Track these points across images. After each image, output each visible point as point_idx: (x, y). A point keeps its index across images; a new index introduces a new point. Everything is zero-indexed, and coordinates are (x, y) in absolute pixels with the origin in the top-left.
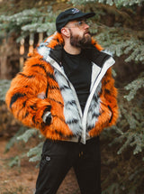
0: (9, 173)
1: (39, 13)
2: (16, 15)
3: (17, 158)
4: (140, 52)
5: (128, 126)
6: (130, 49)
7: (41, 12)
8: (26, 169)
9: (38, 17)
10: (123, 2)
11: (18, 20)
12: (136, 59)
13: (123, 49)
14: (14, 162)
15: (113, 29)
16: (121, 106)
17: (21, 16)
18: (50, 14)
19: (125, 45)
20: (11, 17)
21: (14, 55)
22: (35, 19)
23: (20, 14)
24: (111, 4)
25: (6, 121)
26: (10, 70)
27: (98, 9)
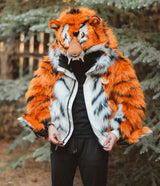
0: (13, 174)
1: (47, 14)
2: (23, 15)
3: (21, 159)
4: (147, 54)
7: (48, 11)
8: (29, 171)
9: (45, 17)
11: (26, 20)
12: (144, 61)
13: (131, 51)
14: (18, 163)
15: (120, 30)
17: (29, 16)
18: (57, 15)
20: (18, 17)
21: (15, 54)
22: (43, 19)
23: (27, 14)
24: (120, 7)
25: (8, 122)
26: (11, 69)
27: (105, 10)
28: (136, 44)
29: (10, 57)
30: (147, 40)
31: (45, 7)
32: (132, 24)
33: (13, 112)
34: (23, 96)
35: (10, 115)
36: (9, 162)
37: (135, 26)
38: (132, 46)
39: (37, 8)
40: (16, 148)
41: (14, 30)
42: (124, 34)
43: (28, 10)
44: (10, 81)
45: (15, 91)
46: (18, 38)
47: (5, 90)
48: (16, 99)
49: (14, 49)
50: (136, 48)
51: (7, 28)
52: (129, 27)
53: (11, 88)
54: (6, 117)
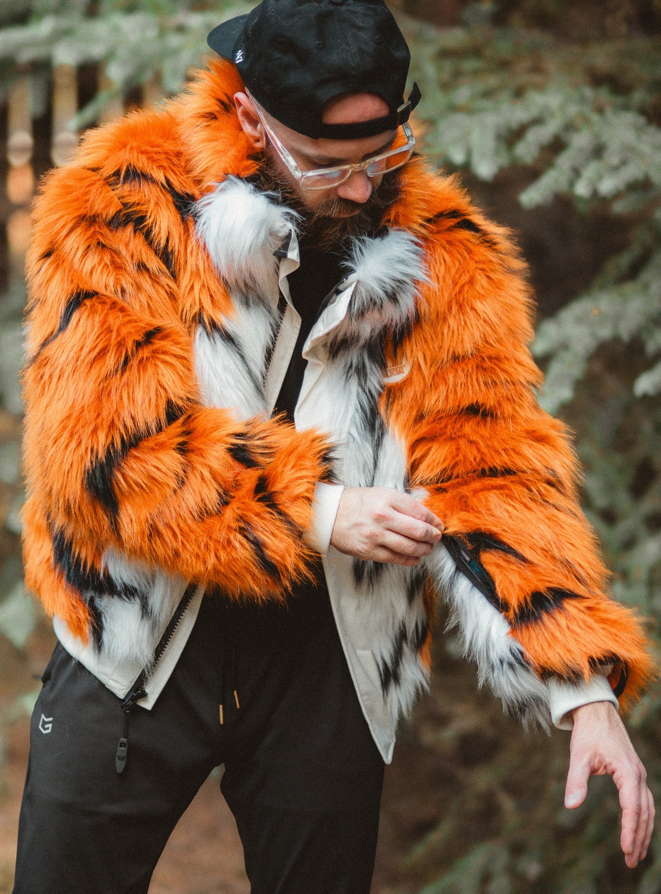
4: (598, 151)
6: (544, 133)
12: (581, 189)
13: (511, 136)
19: (520, 116)
28: (537, 101)
30: (597, 79)
38: (515, 114)
50: (538, 121)
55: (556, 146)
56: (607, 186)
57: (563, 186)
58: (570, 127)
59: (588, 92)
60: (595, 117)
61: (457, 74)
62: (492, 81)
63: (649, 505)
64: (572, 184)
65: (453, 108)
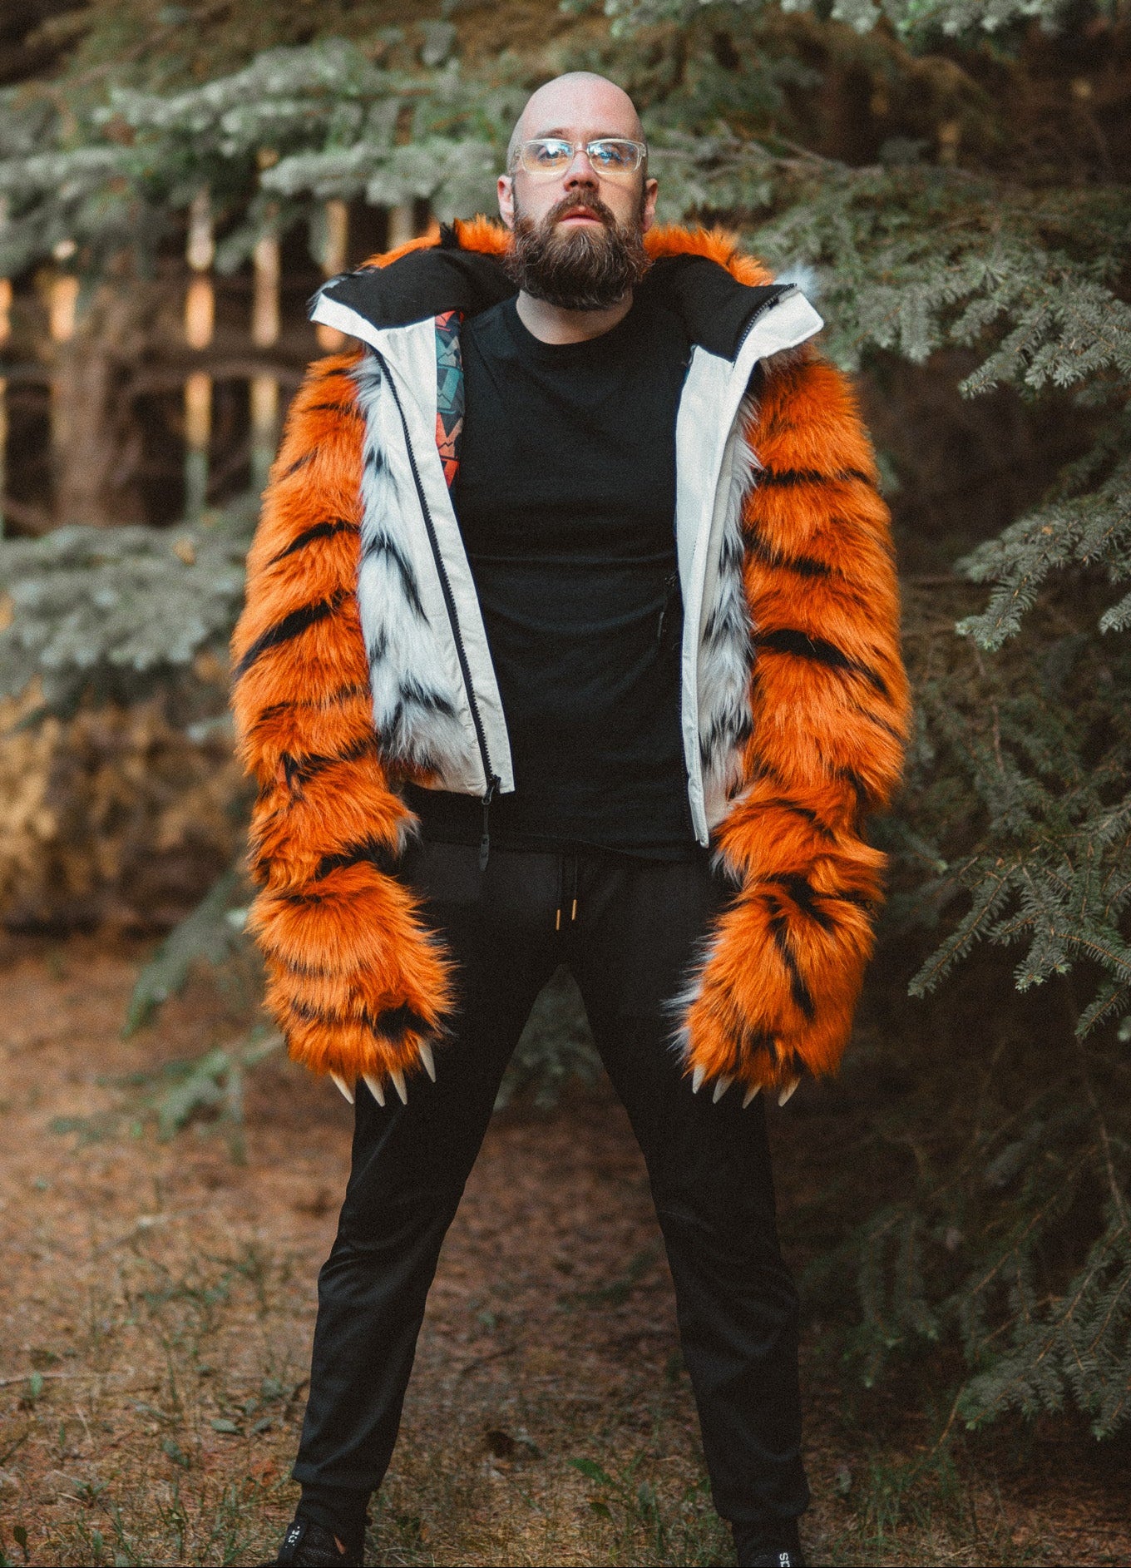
0: (165, 1165)
1: (372, 77)
2: (214, 93)
3: (219, 1060)
4: (1054, 331)
5: (980, 817)
6: (988, 309)
7: (382, 63)
8: (273, 1140)
9: (365, 101)
10: (941, 10)
11: (232, 123)
12: (1033, 378)
13: (947, 313)
14: (198, 1087)
15: (873, 179)
16: (932, 690)
17: (249, 97)
18: (446, 81)
19: (957, 286)
20: (180, 103)
21: (152, 357)
22: (348, 114)
23: (244, 79)
24: (863, 24)
25: (117, 817)
26: (133, 454)
27: (764, 41)
28: (979, 268)
29: (120, 374)
30: (1051, 240)
31: (356, 32)
32: (950, 134)
33: (155, 751)
34: (220, 636)
35: (135, 769)
36: (138, 1083)
37: (968, 147)
38: (950, 284)
39: (306, 39)
40: (182, 989)
41: (156, 191)
42: (901, 202)
43: (245, 57)
44: (133, 534)
45: (172, 601)
46: (177, 245)
47: (106, 597)
48: (180, 653)
49: (147, 321)
50: (979, 294)
51: (103, 178)
52: (931, 155)
53: (142, 583)
54: (106, 783)
55: (1003, 326)
56: (1064, 375)
57: (1009, 373)
58: (1017, 301)
59: (1041, 257)
60: (1049, 289)
61: (877, 230)
62: (922, 241)
63: (1110, 769)
64: (1021, 374)
65: (874, 277)
